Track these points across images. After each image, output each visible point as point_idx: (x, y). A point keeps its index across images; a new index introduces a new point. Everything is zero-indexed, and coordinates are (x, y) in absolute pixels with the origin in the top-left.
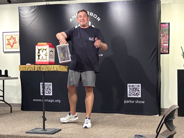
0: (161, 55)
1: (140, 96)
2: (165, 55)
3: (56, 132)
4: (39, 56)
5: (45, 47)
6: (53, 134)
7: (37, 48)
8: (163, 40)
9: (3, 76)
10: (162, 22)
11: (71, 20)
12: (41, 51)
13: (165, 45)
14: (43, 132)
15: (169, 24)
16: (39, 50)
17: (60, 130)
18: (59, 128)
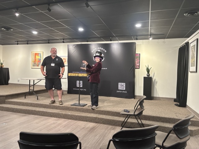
0: (136, 69)
2: (137, 69)
6: (84, 106)
8: (136, 62)
10: (136, 53)
11: (92, 51)
13: (138, 64)
15: (140, 54)
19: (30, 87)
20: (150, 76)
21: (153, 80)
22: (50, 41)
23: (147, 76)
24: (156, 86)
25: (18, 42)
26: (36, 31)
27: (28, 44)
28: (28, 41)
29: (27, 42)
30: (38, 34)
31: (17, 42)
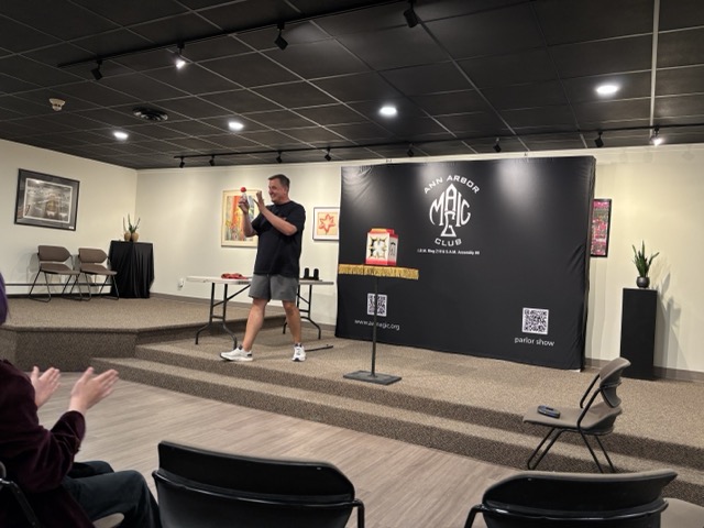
1: (545, 333)
2: (599, 259)
3: (392, 382)
4: (372, 250)
5: (383, 237)
6: (388, 384)
7: (370, 237)
8: (596, 230)
9: (311, 278)
10: (596, 197)
11: (426, 190)
12: (376, 243)
13: (601, 240)
14: (371, 379)
15: (610, 201)
16: (373, 241)
17: (400, 379)
18: (398, 375)
19: (212, 306)
20: (650, 287)
21: (665, 303)
22: (285, 155)
23: (638, 284)
24: (674, 328)
25: (182, 157)
26: (240, 120)
27: (212, 164)
28: (213, 156)
29: (210, 158)
30: (244, 130)
31: (179, 160)
